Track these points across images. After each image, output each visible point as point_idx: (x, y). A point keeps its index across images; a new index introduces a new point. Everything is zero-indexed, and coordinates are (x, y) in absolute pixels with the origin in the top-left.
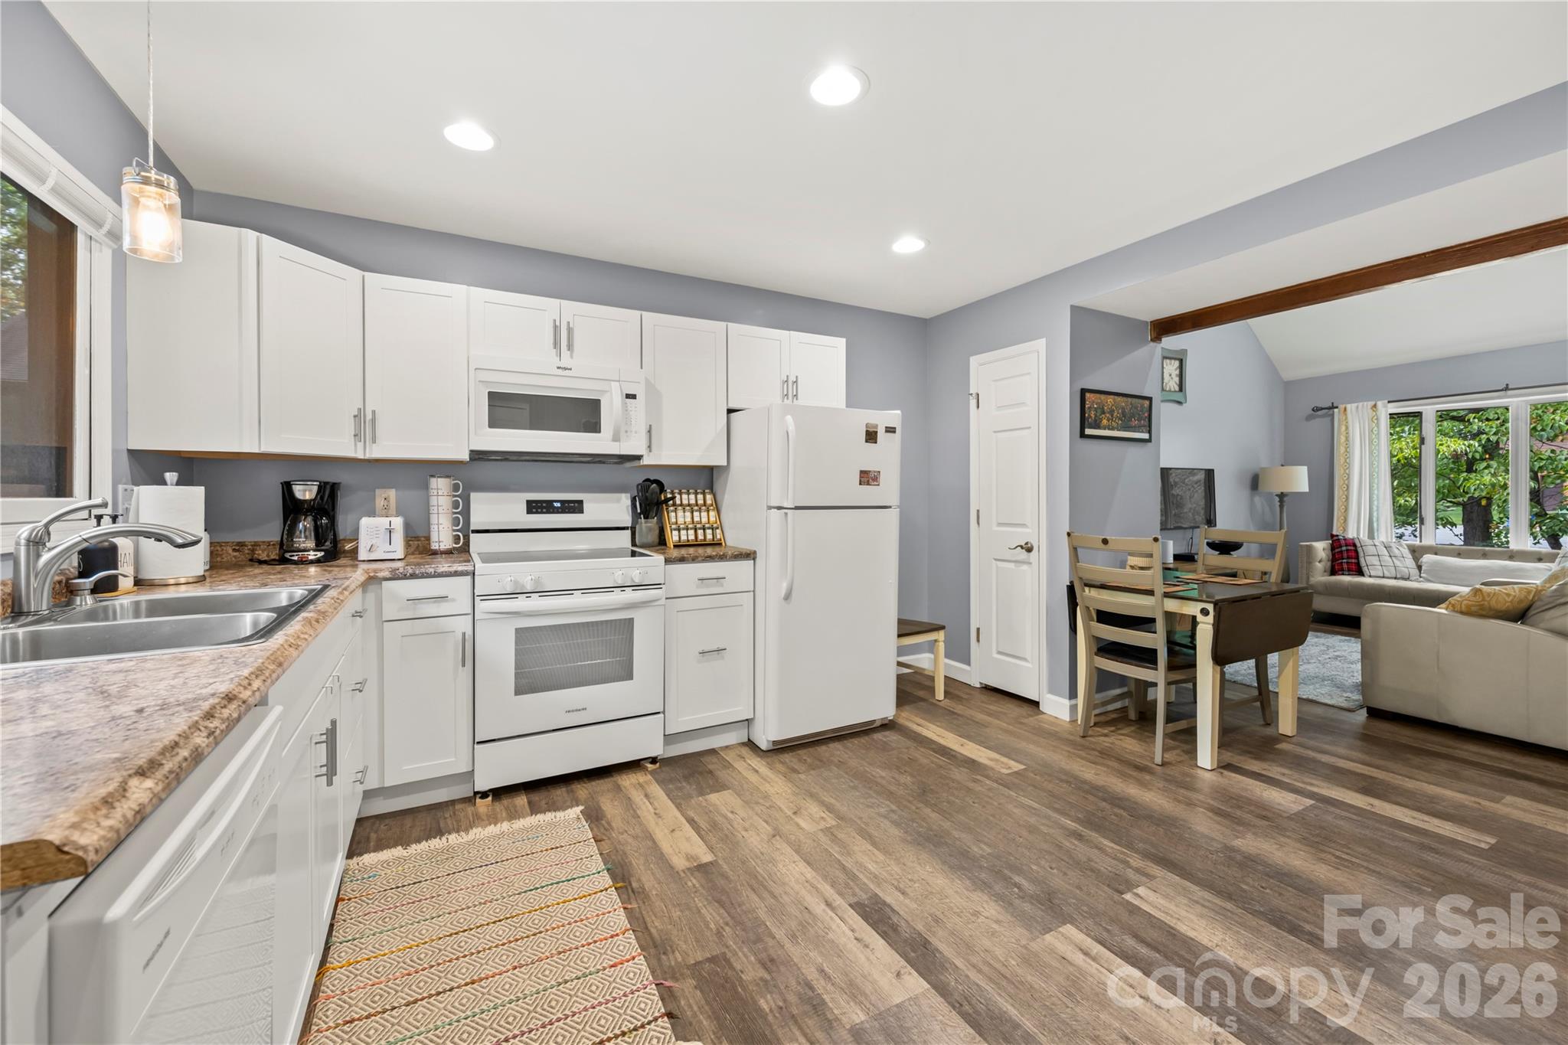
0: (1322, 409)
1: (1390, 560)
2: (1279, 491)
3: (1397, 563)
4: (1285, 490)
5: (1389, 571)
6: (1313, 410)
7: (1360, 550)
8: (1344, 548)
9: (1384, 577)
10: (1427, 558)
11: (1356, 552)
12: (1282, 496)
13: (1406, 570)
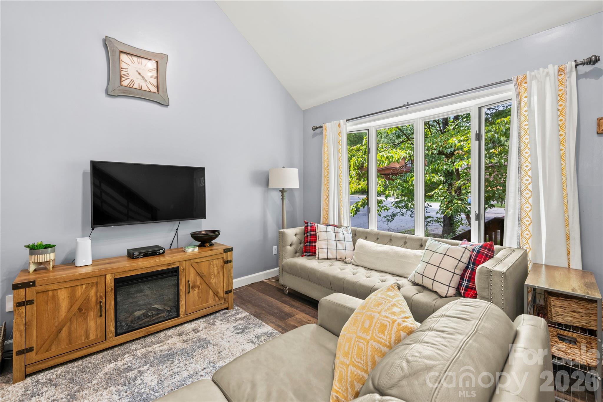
0: (317, 128)
1: (334, 242)
2: (281, 187)
3: (340, 246)
4: (285, 187)
5: (332, 253)
6: (313, 129)
7: (317, 234)
8: (309, 234)
9: (327, 259)
10: (361, 241)
11: (316, 235)
12: (283, 191)
13: (344, 252)
